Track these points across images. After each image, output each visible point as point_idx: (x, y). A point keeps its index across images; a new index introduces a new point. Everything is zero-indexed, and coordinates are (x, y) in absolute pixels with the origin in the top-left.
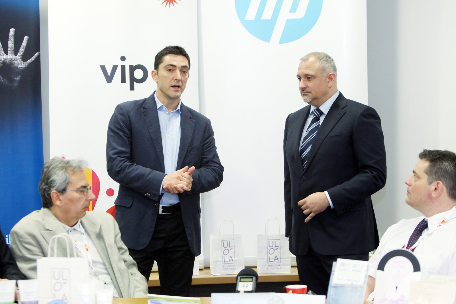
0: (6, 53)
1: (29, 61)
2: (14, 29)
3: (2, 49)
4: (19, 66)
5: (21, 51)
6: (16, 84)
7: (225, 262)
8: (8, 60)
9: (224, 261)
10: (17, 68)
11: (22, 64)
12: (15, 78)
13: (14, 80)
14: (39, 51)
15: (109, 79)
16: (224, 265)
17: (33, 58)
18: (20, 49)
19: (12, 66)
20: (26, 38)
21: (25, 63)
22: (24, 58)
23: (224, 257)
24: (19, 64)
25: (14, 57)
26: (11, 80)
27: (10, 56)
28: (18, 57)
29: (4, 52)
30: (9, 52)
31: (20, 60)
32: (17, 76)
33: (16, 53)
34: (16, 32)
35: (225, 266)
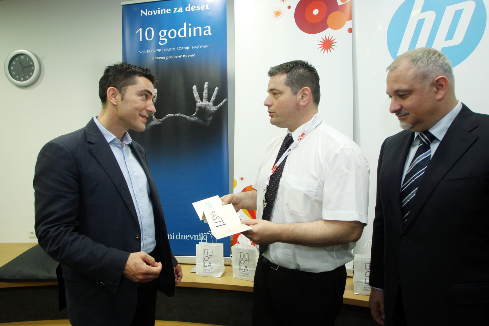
0: (202, 101)
1: (218, 105)
2: (208, 83)
3: (199, 98)
4: (211, 110)
5: (213, 99)
6: (208, 123)
7: (366, 284)
8: (203, 106)
9: (366, 282)
10: (210, 111)
11: (213, 108)
12: (208, 119)
13: (207, 120)
14: (227, 98)
16: (365, 286)
17: (222, 104)
18: (212, 97)
19: (206, 110)
20: (217, 88)
21: (216, 107)
22: (215, 104)
23: (366, 278)
24: (211, 108)
25: (207, 103)
26: (205, 121)
27: (205, 103)
28: (211, 103)
29: (200, 99)
30: (204, 99)
31: (212, 106)
32: (209, 117)
33: (209, 100)
34: (209, 85)
35: (366, 288)
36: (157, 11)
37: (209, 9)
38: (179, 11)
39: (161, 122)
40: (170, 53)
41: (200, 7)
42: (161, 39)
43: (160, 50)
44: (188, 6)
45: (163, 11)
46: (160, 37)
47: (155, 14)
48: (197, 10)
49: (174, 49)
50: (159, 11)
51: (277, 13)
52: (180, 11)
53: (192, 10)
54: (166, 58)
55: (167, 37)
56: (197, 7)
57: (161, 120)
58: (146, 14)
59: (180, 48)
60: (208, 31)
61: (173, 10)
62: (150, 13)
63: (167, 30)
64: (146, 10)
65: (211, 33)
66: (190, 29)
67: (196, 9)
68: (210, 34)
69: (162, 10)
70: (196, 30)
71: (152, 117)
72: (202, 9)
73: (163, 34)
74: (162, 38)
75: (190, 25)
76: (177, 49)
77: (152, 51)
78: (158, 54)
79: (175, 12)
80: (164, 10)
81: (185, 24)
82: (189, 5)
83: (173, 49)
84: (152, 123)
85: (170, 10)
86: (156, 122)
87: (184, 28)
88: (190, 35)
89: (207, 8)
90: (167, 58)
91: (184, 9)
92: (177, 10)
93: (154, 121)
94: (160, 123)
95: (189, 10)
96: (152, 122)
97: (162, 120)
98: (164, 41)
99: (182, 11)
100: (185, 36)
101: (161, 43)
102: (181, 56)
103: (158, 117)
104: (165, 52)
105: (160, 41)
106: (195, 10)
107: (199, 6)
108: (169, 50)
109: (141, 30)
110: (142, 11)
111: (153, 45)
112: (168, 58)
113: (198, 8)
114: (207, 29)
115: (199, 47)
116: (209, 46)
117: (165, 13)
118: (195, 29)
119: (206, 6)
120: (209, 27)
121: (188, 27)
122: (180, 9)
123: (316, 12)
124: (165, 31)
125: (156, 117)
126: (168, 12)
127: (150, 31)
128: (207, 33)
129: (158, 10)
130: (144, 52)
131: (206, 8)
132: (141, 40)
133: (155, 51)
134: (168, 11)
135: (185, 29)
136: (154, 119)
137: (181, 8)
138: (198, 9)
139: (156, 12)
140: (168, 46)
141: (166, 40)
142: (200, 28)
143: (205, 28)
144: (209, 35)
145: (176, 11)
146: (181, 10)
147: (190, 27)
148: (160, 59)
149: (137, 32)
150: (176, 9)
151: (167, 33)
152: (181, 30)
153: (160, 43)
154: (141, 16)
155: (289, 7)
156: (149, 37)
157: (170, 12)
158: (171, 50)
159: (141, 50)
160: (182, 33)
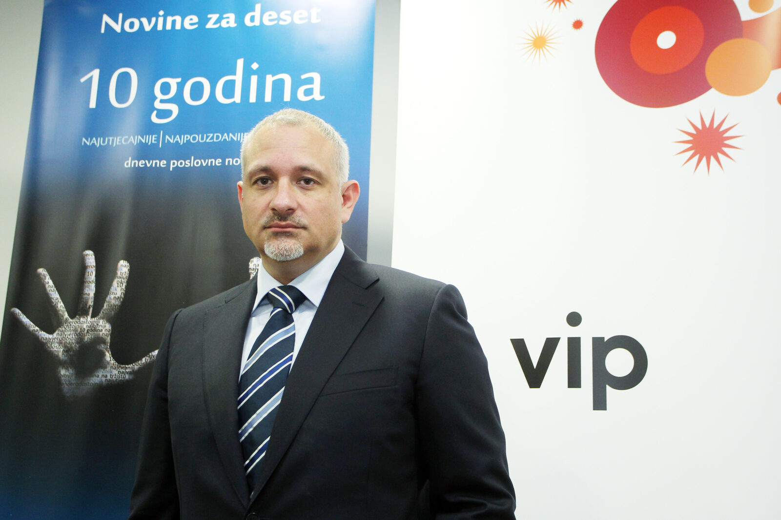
15: (535, 376)
36: (154, 20)
37: (319, 21)
38: (224, 24)
39: (133, 373)
40: (184, 152)
41: (292, 15)
42: (158, 105)
43: (151, 139)
44: (253, 10)
45: (174, 22)
46: (155, 98)
47: (148, 28)
48: (281, 23)
49: (199, 138)
50: (161, 20)
51: (539, 42)
52: (228, 22)
53: (266, 22)
54: (168, 165)
55: (178, 99)
56: (282, 16)
57: (130, 367)
58: (117, 28)
59: (218, 137)
60: (312, 89)
61: (204, 20)
62: (132, 25)
63: (179, 80)
64: (121, 15)
65: (321, 94)
66: (254, 79)
67: (279, 19)
68: (317, 96)
69: (170, 19)
70: (275, 83)
71: (103, 355)
72: (297, 21)
73: (166, 88)
74: (162, 101)
75: (255, 66)
76: (207, 137)
77: (126, 140)
78: (144, 151)
79: (210, 25)
80: (178, 19)
81: (240, 63)
82: (258, 7)
83: (194, 139)
84: (100, 377)
85: (195, 19)
86: (115, 372)
87: (235, 74)
88: (253, 99)
89: (314, 20)
90: (172, 166)
91: (240, 20)
92: (218, 21)
93: (108, 369)
94: (127, 377)
95: (257, 23)
96: (101, 373)
97: (136, 367)
98: (168, 113)
99: (233, 24)
100: (237, 98)
101: (158, 116)
102: (218, 162)
103: (122, 358)
104: (167, 145)
105: (155, 112)
106: (275, 22)
107: (289, 12)
108: (182, 140)
109: (96, 74)
110: (106, 18)
111: (132, 122)
112: (174, 164)
113: (286, 19)
114: (310, 81)
117: (178, 27)
118: (270, 79)
119: (310, 14)
120: (316, 77)
121: (248, 73)
122: (228, 18)
123: (666, 40)
124: (173, 82)
125: (115, 356)
126: (187, 26)
127: (124, 79)
128: (308, 92)
129: (157, 16)
130: (98, 142)
131: (309, 18)
132: (93, 104)
133: (135, 140)
134: (190, 22)
135: (238, 78)
136: (108, 363)
137: (232, 17)
138: (285, 21)
139: (150, 22)
140: (179, 127)
141: (175, 109)
142: (287, 78)
143: (303, 77)
144: (313, 99)
145: (215, 23)
146: (230, 21)
147: (254, 72)
148: (148, 165)
149: (83, 80)
150: (214, 17)
151: (181, 86)
152: (226, 83)
153: (154, 119)
154: (103, 31)
155: (578, 25)
156: (122, 95)
157: (196, 26)
158: (188, 141)
159: (89, 134)
160: (229, 90)
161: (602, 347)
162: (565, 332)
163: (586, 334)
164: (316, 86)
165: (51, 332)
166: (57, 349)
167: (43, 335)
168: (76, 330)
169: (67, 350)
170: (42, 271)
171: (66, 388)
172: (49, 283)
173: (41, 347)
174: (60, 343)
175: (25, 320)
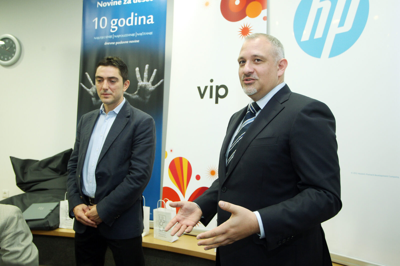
2: (148, 65)
3: (140, 79)
8: (143, 85)
10: (149, 90)
11: (151, 88)
13: (146, 98)
15: (202, 96)
17: (159, 84)
18: (151, 78)
19: (146, 89)
20: (155, 70)
21: (153, 87)
25: (147, 83)
27: (145, 83)
28: (150, 83)
29: (142, 80)
30: (144, 80)
33: (148, 80)
34: (149, 67)
38: (128, 3)
40: (119, 40)
42: (112, 27)
43: (111, 37)
46: (111, 25)
47: (109, 5)
48: (143, 2)
49: (123, 36)
50: (112, 2)
53: (139, 2)
54: (115, 43)
55: (117, 25)
58: (101, 6)
59: (127, 35)
61: (123, 2)
62: (105, 4)
64: (102, 2)
66: (136, 18)
68: (152, 22)
69: (114, 2)
72: (147, 1)
73: (114, 22)
75: (136, 14)
76: (125, 35)
77: (105, 37)
78: (109, 40)
79: (125, 3)
80: (116, 2)
85: (121, 2)
87: (131, 17)
88: (136, 24)
89: (151, 0)
91: (132, 1)
95: (136, 2)
100: (132, 24)
102: (127, 42)
104: (115, 38)
105: (111, 29)
106: (141, 1)
108: (118, 36)
109: (97, 19)
110: (98, 3)
112: (117, 43)
114: (150, 18)
115: (143, 34)
116: (151, 33)
117: (117, 4)
118: (140, 18)
120: (152, 16)
121: (134, 16)
124: (116, 20)
126: (119, 4)
127: (104, 20)
128: (150, 21)
130: (98, 38)
132: (96, 28)
133: (107, 37)
138: (144, 0)
139: (109, 3)
140: (118, 33)
141: (116, 28)
142: (144, 17)
143: (148, 17)
146: (130, 2)
147: (136, 16)
148: (110, 44)
149: (93, 21)
150: (126, 1)
151: (118, 21)
152: (129, 20)
153: (112, 31)
154: (98, 7)
156: (103, 25)
157: (121, 4)
158: (120, 37)
159: (96, 36)
160: (130, 22)
161: (218, 88)
162: (209, 84)
163: (214, 85)
164: (152, 19)
165: (89, 88)
166: (91, 93)
167: (88, 90)
168: (95, 88)
169: (94, 93)
170: (86, 73)
171: (94, 103)
172: (88, 76)
173: (87, 93)
174: (92, 91)
175: (83, 86)
